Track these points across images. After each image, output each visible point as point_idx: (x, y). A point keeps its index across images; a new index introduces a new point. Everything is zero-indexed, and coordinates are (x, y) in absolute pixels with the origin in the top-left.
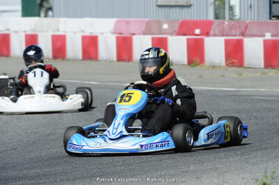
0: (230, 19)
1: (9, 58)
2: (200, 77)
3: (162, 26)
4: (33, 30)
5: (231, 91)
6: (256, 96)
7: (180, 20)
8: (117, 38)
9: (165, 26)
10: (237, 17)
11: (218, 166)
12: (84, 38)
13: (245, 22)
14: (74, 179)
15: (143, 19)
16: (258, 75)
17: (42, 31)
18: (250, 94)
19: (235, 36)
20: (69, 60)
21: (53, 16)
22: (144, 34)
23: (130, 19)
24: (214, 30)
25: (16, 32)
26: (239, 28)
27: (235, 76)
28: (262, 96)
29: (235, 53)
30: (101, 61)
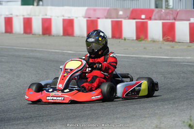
0: (166, 8)
1: (11, 34)
2: (145, 48)
3: (118, 12)
4: (28, 15)
5: (166, 59)
6: (184, 62)
7: (131, 9)
8: (87, 21)
9: (121, 13)
10: (171, 7)
11: (156, 111)
12: (64, 20)
13: (176, 11)
14: (56, 120)
15: (106, 8)
16: (185, 47)
17: (35, 16)
18: (180, 61)
19: (170, 20)
20: (54, 36)
21: (43, 5)
22: (106, 18)
23: (96, 8)
24: (155, 16)
25: (17, 16)
26: (172, 14)
27: (169, 48)
28: (187, 62)
29: (169, 32)
30: (76, 37)
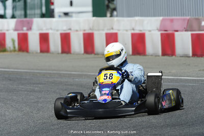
3: (201, 23)
4: (90, 29)
8: (162, 35)
12: (133, 35)
15: (185, 17)
22: (186, 31)
25: (77, 31)
30: (148, 55)
